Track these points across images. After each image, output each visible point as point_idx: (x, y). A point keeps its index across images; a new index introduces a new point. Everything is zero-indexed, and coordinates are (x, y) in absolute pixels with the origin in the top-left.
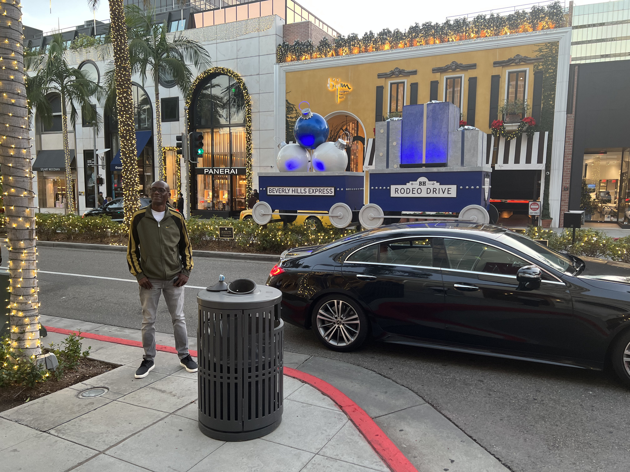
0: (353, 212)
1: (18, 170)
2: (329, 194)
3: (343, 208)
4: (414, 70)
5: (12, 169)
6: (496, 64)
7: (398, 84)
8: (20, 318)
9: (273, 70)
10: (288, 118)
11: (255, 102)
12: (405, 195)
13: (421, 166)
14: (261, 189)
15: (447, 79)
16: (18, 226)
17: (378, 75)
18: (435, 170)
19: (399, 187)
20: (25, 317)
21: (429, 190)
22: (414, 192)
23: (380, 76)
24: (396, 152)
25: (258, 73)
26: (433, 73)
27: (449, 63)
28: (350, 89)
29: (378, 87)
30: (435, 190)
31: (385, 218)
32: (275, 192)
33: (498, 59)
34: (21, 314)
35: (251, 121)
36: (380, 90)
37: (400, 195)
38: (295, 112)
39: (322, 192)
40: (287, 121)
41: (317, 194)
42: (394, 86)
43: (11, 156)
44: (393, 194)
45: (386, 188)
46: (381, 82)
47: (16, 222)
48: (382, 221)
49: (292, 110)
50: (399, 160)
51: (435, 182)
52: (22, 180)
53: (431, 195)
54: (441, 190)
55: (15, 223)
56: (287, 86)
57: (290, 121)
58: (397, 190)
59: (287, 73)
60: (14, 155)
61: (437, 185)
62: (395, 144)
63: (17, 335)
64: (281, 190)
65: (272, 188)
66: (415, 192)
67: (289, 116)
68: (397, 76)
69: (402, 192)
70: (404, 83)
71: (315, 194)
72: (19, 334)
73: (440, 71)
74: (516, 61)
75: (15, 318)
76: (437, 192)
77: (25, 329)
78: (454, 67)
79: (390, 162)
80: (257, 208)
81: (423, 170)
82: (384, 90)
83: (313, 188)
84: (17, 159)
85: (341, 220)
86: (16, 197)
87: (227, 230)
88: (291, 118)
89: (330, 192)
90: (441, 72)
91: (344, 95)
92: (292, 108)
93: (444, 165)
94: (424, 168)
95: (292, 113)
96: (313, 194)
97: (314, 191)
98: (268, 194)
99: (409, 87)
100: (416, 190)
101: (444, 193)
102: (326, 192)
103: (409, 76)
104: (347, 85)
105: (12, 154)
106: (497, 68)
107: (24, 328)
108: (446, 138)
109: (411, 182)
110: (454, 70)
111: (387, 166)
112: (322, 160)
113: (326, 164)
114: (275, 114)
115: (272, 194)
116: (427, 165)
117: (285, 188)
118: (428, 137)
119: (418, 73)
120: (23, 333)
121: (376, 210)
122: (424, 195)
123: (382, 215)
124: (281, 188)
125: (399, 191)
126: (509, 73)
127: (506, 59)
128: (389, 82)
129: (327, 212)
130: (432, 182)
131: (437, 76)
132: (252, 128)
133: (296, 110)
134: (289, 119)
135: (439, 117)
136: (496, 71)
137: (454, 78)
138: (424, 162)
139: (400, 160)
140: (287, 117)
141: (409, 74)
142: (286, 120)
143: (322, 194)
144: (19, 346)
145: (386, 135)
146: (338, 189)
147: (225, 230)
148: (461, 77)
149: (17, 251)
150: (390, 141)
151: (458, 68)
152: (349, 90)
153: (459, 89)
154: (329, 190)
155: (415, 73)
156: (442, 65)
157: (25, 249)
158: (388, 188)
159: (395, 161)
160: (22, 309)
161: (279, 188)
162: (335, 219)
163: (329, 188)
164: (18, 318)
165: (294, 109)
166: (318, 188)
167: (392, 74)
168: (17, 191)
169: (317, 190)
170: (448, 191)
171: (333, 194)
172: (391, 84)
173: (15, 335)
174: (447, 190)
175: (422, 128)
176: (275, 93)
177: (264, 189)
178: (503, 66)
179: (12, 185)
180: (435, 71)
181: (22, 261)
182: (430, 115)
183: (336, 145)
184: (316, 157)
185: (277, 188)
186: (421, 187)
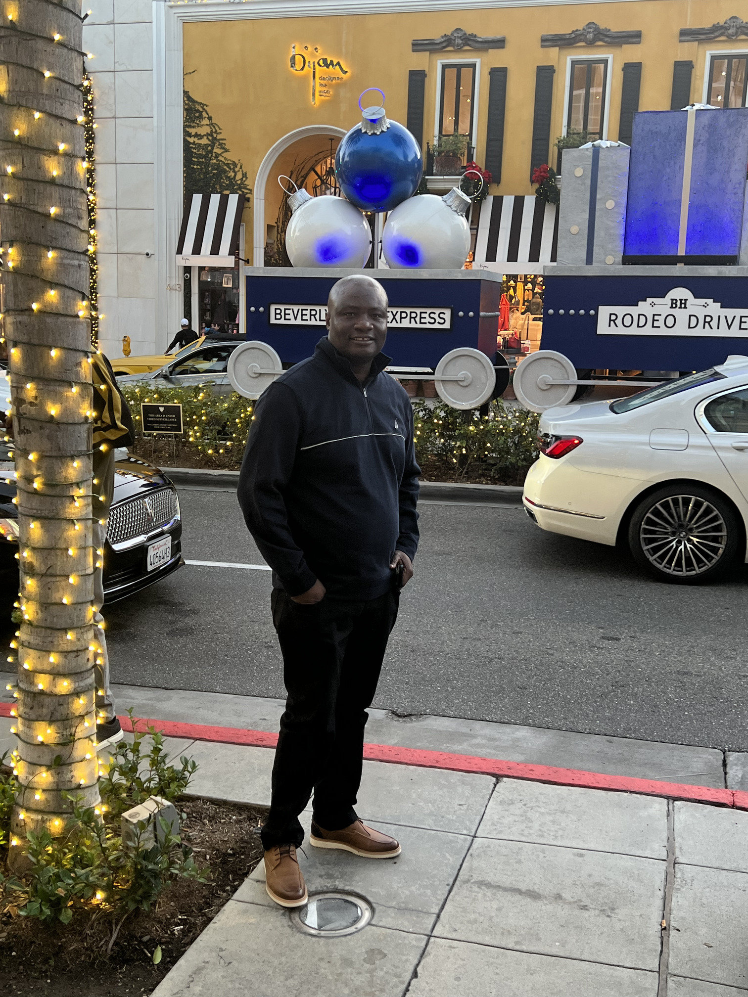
0: (496, 370)
1: (68, 229)
2: (436, 326)
3: (473, 361)
4: (499, 37)
5: (51, 226)
6: (687, 35)
7: (459, 67)
8: (61, 700)
9: (151, 15)
10: (190, 135)
11: (103, 93)
12: (634, 331)
13: (674, 260)
14: (253, 309)
15: (574, 63)
16: (65, 411)
17: (413, 45)
18: (711, 271)
19: (620, 310)
20: (77, 693)
21: (693, 319)
22: (656, 324)
23: (418, 46)
24: (612, 225)
25: (110, 19)
26: (542, 46)
27: (580, 26)
28: (346, 72)
29: (412, 74)
30: (708, 319)
31: (579, 386)
32: (291, 317)
33: (690, 25)
34: (65, 686)
35: (93, 139)
36: (417, 80)
37: (621, 331)
38: (206, 121)
39: (418, 319)
40: (186, 144)
41: (405, 324)
42: (452, 74)
43: (52, 182)
44: (603, 328)
45: (587, 312)
46: (420, 61)
47: (58, 398)
48: (572, 391)
49: (201, 117)
50: (619, 245)
51: (710, 301)
52: (76, 263)
53: (699, 332)
54: (723, 320)
55: (54, 403)
56: (186, 56)
57: (194, 143)
58: (613, 317)
59: (186, 23)
60: (58, 176)
61: (714, 308)
62: (610, 204)
63: (52, 751)
64: (308, 312)
65: (283, 307)
66: (660, 323)
67: (193, 131)
68: (459, 50)
69: (627, 323)
70: (473, 66)
71: (399, 325)
72: (60, 747)
73: (559, 43)
74: (730, 31)
75: (47, 701)
76: (714, 324)
77: (73, 730)
78: (591, 36)
79: (596, 249)
80: (242, 357)
81: (680, 270)
82: (427, 80)
83: (394, 310)
84: (66, 191)
85: (467, 389)
86: (61, 319)
87: (164, 413)
88: (196, 135)
89: (438, 320)
90: (561, 47)
91: (331, 86)
92: (201, 113)
93: (733, 260)
94: (680, 266)
95: (199, 126)
96: (394, 325)
97: (398, 317)
98: (273, 321)
99: (487, 78)
100: (662, 319)
101: (729, 327)
102: (428, 320)
103: (486, 50)
104: (338, 64)
105: (55, 173)
106: (686, 44)
107: (71, 726)
108: (741, 195)
109: (649, 300)
110: (591, 44)
111: (589, 260)
112: (414, 238)
113: (425, 251)
114: (155, 124)
115: (282, 322)
116: (688, 260)
117: (317, 308)
118: (694, 192)
119: (507, 45)
120: (68, 741)
121: (558, 365)
122: (681, 330)
123: (574, 379)
124: (309, 308)
125: (619, 322)
126: (713, 58)
127: (707, 25)
128: (440, 61)
129: (429, 370)
130: (702, 301)
131: (552, 56)
132: (96, 157)
133: (210, 118)
134: (191, 140)
135: (725, 143)
136: (684, 52)
137: (590, 64)
138: (681, 251)
139: (622, 244)
140: (187, 134)
141: (486, 45)
142: (185, 140)
143: (419, 326)
144: (57, 784)
145: (588, 182)
146: (461, 314)
147: (160, 413)
148: (605, 62)
149: (57, 491)
150: (598, 197)
151: (600, 40)
152: (342, 75)
153: (600, 90)
154: (436, 316)
155: (499, 43)
156: (565, 29)
157: (78, 485)
158: (592, 312)
159: (610, 246)
160: (66, 671)
161: (301, 307)
162: (450, 386)
163: (438, 311)
164: (55, 699)
165: (204, 114)
166: (408, 311)
167: (447, 44)
168: (63, 297)
169: (404, 315)
170: (741, 322)
171: (447, 325)
172: (444, 67)
173: (46, 750)
174: (737, 321)
175: (682, 168)
176: (155, 71)
177: (261, 309)
178: (700, 41)
179: (49, 278)
180: (549, 41)
181: (72, 522)
182: (703, 139)
183: (449, 203)
184: (395, 233)
185: (296, 308)
186: (676, 312)
